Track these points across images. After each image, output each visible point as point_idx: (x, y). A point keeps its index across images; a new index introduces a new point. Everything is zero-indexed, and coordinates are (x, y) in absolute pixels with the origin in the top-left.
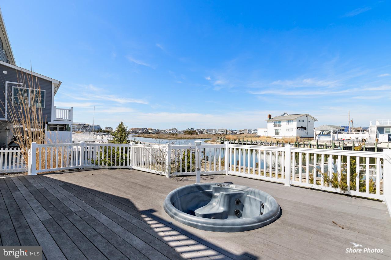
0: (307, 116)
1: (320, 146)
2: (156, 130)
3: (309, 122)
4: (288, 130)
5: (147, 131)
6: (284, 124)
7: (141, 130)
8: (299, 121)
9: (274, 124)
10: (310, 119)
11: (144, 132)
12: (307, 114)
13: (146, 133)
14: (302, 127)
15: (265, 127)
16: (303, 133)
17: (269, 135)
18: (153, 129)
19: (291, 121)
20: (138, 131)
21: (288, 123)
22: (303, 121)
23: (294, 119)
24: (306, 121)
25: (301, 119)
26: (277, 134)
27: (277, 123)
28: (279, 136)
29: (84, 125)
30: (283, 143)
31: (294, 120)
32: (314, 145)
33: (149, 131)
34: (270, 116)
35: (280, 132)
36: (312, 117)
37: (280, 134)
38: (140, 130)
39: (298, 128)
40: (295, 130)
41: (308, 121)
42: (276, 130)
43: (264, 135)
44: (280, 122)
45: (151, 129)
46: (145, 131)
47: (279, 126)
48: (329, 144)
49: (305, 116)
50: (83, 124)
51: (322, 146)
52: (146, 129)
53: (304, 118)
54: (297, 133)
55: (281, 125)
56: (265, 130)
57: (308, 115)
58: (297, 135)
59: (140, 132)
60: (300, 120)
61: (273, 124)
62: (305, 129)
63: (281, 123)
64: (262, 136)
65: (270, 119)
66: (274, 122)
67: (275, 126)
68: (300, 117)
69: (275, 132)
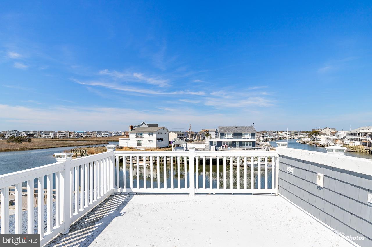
3: (165, 133)
6: (145, 136)
9: (136, 135)
10: (165, 131)
12: (163, 127)
14: (160, 139)
15: (128, 137)
16: (161, 143)
17: (132, 146)
19: (151, 133)
21: (149, 135)
22: (161, 133)
23: (154, 132)
25: (160, 131)
26: (139, 144)
27: (140, 135)
34: (132, 128)
35: (142, 143)
36: (167, 130)
37: (142, 145)
39: (157, 139)
40: (155, 141)
43: (127, 146)
47: (141, 137)
49: (163, 129)
53: (162, 131)
54: (157, 144)
55: (143, 136)
56: (127, 141)
57: (165, 128)
58: (157, 146)
60: (158, 132)
61: (135, 135)
62: (163, 140)
63: (143, 135)
64: (124, 146)
65: (132, 130)
66: (137, 134)
67: (137, 137)
68: (159, 130)
69: (137, 143)
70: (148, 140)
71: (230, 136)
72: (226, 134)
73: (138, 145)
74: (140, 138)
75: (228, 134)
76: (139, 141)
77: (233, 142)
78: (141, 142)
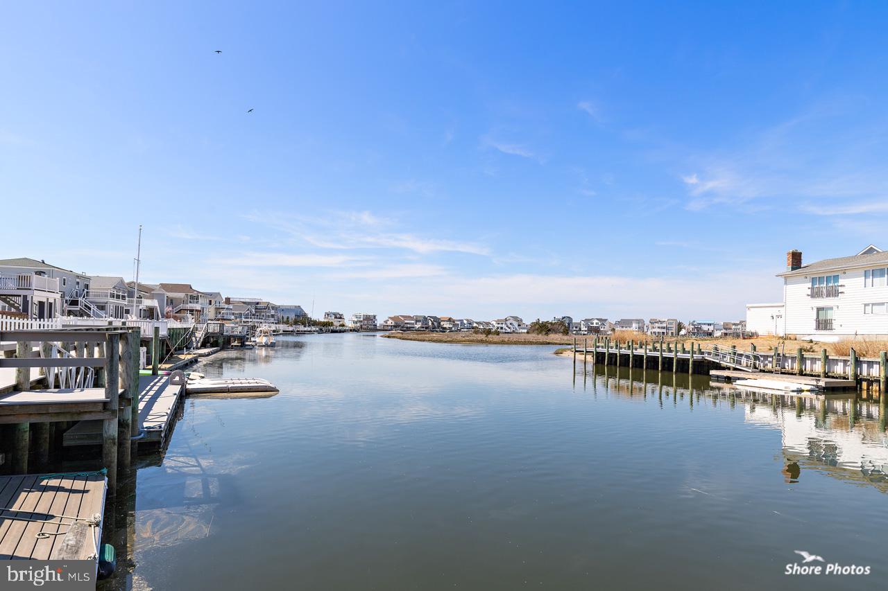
2: (462, 321)
4: (869, 308)
5: (435, 324)
6: (850, 285)
7: (420, 321)
9: (810, 285)
11: (426, 328)
13: (433, 330)
17: (792, 330)
18: (454, 318)
20: (413, 324)
21: (869, 281)
26: (823, 324)
27: (825, 285)
28: (834, 332)
29: (258, 303)
30: (826, 357)
33: (442, 323)
34: (796, 259)
35: (836, 316)
37: (835, 325)
38: (417, 321)
42: (819, 309)
44: (835, 278)
45: (450, 320)
46: (433, 324)
47: (834, 293)
50: (254, 301)
52: (435, 318)
55: (840, 289)
56: (775, 311)
59: (418, 325)
61: (805, 288)
63: (840, 282)
64: (762, 332)
65: (794, 269)
66: (813, 280)
67: (815, 294)
69: (815, 317)
70: (866, 305)
73: (818, 328)
74: (828, 295)
76: (822, 309)
78: (830, 315)
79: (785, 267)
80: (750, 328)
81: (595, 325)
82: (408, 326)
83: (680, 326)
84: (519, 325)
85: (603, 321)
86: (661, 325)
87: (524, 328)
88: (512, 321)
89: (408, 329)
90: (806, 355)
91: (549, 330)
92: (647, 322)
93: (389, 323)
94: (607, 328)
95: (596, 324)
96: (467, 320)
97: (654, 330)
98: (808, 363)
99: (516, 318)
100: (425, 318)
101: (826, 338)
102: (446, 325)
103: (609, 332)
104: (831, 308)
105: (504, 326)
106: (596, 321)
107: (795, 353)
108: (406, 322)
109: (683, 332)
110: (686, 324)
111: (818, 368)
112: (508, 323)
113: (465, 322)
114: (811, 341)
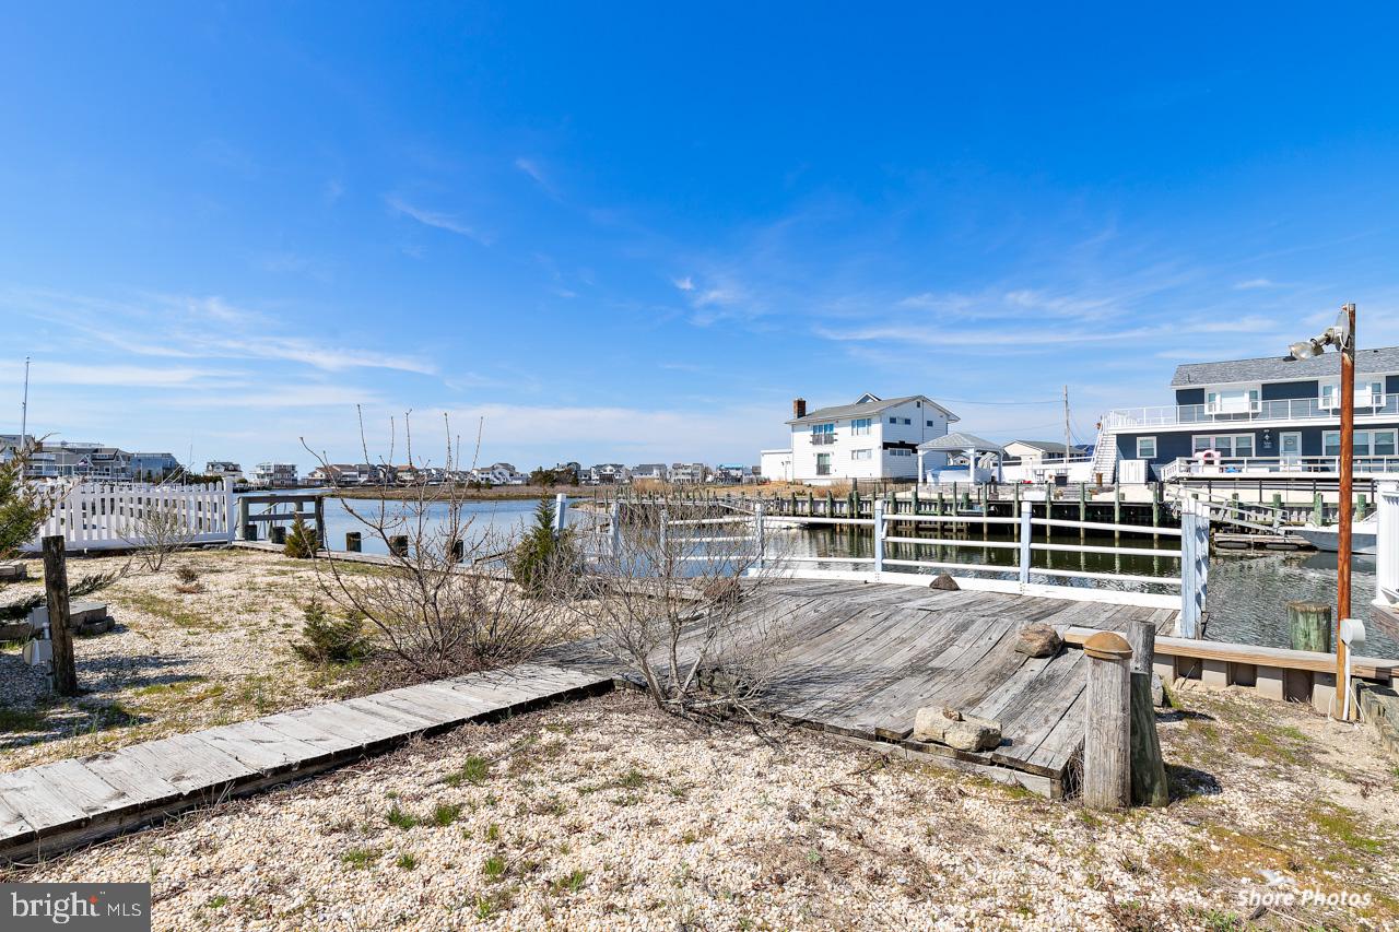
0: (920, 402)
1: (925, 504)
3: (930, 424)
4: (855, 454)
6: (843, 433)
8: (893, 421)
9: (812, 432)
10: (931, 415)
13: (387, 484)
14: (902, 445)
15: (785, 446)
16: (906, 464)
17: (798, 476)
19: (863, 422)
21: (855, 429)
22: (908, 422)
23: (875, 415)
24: (917, 423)
25: (899, 414)
26: (823, 469)
27: (823, 432)
28: (831, 476)
31: (874, 419)
32: (906, 503)
34: (801, 405)
35: (832, 461)
36: (941, 409)
37: (831, 470)
39: (886, 446)
40: (878, 453)
41: (925, 424)
42: (820, 455)
43: (782, 475)
44: (831, 427)
47: (829, 440)
48: (951, 497)
49: (915, 403)
51: (930, 504)
53: (909, 411)
54: (885, 464)
55: (835, 437)
56: (784, 458)
57: (925, 400)
58: (884, 472)
61: (807, 435)
62: (913, 449)
63: (835, 430)
64: (773, 478)
65: (799, 417)
66: (815, 428)
67: (816, 441)
68: (896, 406)
69: (816, 463)
70: (853, 451)
71: (1242, 404)
72: (1212, 397)
73: (819, 473)
74: (826, 442)
75: (1224, 394)
77: (1259, 432)
78: (829, 461)
79: (792, 414)
80: (764, 474)
81: (608, 472)
82: (348, 479)
83: (706, 472)
84: (511, 475)
85: (618, 467)
86: (686, 471)
87: (519, 479)
88: (501, 469)
89: (348, 484)
90: (799, 498)
91: (555, 481)
92: (670, 468)
93: (318, 476)
94: (623, 475)
95: (611, 471)
96: (436, 469)
97: (679, 477)
98: (800, 504)
99: (506, 466)
100: (374, 468)
101: (824, 482)
102: (407, 477)
103: (627, 481)
104: (828, 455)
105: (490, 476)
106: (610, 467)
107: (790, 498)
108: (344, 473)
109: (710, 478)
110: (713, 468)
111: (807, 508)
112: (496, 472)
113: (434, 472)
114: (810, 485)
